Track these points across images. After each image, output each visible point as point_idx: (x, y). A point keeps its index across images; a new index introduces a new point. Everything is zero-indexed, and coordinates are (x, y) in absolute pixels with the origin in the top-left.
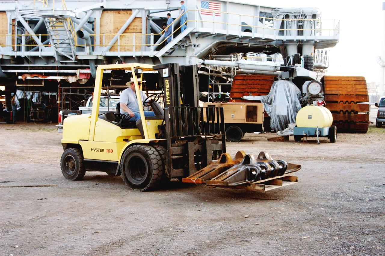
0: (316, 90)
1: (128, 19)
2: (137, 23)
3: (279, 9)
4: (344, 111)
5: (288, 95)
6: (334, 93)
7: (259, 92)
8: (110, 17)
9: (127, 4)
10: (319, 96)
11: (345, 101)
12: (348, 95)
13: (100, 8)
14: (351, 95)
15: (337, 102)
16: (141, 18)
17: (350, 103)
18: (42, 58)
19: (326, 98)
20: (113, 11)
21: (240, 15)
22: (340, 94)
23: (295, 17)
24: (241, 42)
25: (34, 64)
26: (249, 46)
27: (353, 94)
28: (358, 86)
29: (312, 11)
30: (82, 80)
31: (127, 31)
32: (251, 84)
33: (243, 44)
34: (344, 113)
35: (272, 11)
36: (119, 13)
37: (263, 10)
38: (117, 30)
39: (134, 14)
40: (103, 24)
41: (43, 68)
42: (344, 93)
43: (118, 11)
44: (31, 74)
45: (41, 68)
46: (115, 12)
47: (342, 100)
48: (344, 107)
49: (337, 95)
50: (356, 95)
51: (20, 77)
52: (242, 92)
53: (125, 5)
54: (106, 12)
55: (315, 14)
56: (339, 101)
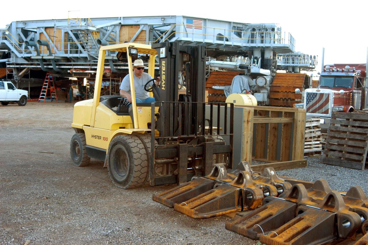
0: (262, 83)
1: (137, 31)
2: (143, 34)
3: (248, 25)
4: (284, 98)
5: (242, 86)
6: (278, 85)
7: (225, 83)
8: (126, 30)
9: (136, 21)
10: (264, 87)
11: (284, 91)
12: (287, 87)
13: (119, 24)
14: (290, 87)
15: (279, 92)
16: (146, 31)
17: (288, 93)
18: (81, 58)
19: (271, 89)
20: (128, 26)
21: (214, 29)
22: (282, 86)
23: (260, 30)
24: (217, 48)
25: (77, 62)
26: (224, 51)
27: (291, 87)
28: (297, 81)
29: (272, 26)
30: (107, 73)
31: (137, 40)
32: (222, 78)
33: (219, 49)
34: (283, 100)
35: (243, 25)
36: (132, 28)
37: (235, 25)
38: (130, 39)
39: (141, 27)
40: (121, 35)
41: (83, 65)
42: (285, 85)
43: (131, 26)
44: (75, 69)
45: (82, 65)
46: (129, 26)
47: (282, 90)
48: (284, 96)
49: (280, 87)
50: (293, 87)
51: (69, 71)
52: (213, 84)
53: (135, 21)
54: (123, 26)
55: (274, 28)
56: (280, 91)
